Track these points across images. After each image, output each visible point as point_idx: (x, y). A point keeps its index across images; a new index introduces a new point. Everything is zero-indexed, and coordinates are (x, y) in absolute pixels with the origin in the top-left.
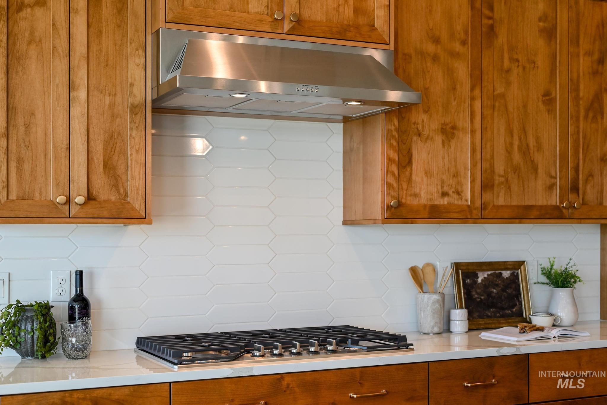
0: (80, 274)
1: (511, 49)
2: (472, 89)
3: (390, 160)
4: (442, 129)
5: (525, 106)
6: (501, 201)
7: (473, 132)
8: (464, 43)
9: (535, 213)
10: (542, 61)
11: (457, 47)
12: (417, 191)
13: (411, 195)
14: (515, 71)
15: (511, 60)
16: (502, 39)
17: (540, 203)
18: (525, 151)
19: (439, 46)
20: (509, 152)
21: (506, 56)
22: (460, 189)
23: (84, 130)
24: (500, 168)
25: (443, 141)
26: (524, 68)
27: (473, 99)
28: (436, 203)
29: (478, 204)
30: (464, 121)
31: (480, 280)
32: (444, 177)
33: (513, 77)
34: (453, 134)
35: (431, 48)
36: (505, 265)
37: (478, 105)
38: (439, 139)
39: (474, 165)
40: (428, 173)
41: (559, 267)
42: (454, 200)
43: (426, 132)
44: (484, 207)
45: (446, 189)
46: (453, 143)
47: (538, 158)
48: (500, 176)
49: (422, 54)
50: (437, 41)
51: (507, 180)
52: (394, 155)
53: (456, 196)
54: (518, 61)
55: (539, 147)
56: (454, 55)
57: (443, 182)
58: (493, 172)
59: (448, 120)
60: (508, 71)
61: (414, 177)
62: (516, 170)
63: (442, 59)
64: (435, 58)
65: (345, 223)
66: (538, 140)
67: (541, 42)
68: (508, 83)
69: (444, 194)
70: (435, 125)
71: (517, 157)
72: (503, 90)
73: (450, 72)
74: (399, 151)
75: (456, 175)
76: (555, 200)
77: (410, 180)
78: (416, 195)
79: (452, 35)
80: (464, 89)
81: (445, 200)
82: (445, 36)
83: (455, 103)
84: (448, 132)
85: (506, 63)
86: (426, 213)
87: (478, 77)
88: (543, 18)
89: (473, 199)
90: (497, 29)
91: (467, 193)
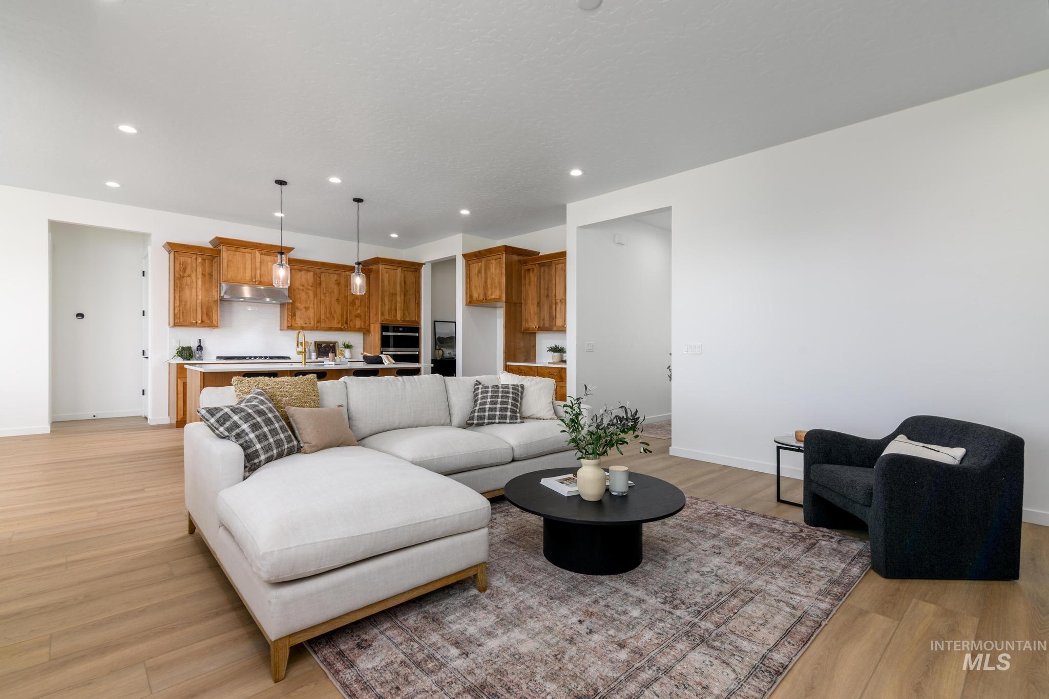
0: (200, 340)
1: (326, 288)
2: (314, 298)
3: (288, 315)
5: (331, 302)
6: (323, 326)
7: (314, 308)
8: (312, 286)
9: (333, 329)
10: (336, 291)
11: (310, 287)
12: (297, 322)
13: (295, 323)
14: (327, 294)
15: (326, 291)
16: (323, 285)
17: (335, 326)
18: (331, 313)
20: (326, 313)
21: (325, 290)
22: (310, 322)
23: (201, 306)
24: (323, 317)
26: (330, 293)
27: (314, 300)
28: (303, 326)
29: (316, 326)
30: (311, 305)
31: (322, 346)
33: (327, 295)
35: (302, 288)
36: (331, 343)
37: (316, 301)
38: (304, 310)
39: (314, 316)
40: (300, 318)
41: (347, 343)
42: (309, 325)
43: (300, 308)
44: (317, 327)
45: (306, 322)
46: (308, 311)
47: (335, 315)
48: (323, 319)
49: (299, 289)
50: (303, 286)
51: (325, 320)
52: (290, 313)
54: (328, 291)
55: (335, 312)
58: (321, 318)
59: (307, 305)
60: (325, 293)
62: (328, 318)
64: (303, 290)
65: (280, 330)
66: (335, 311)
67: (336, 286)
68: (325, 296)
69: (305, 324)
70: (303, 306)
71: (328, 315)
72: (324, 298)
73: (307, 294)
74: (292, 313)
75: (309, 319)
76: (340, 326)
77: (295, 320)
78: (297, 324)
79: (308, 285)
80: (312, 298)
81: (306, 325)
82: (306, 285)
83: (308, 301)
84: (307, 308)
85: (325, 292)
86: (300, 328)
87: (316, 295)
88: (336, 280)
89: (314, 325)
90: (322, 283)
91: (312, 323)
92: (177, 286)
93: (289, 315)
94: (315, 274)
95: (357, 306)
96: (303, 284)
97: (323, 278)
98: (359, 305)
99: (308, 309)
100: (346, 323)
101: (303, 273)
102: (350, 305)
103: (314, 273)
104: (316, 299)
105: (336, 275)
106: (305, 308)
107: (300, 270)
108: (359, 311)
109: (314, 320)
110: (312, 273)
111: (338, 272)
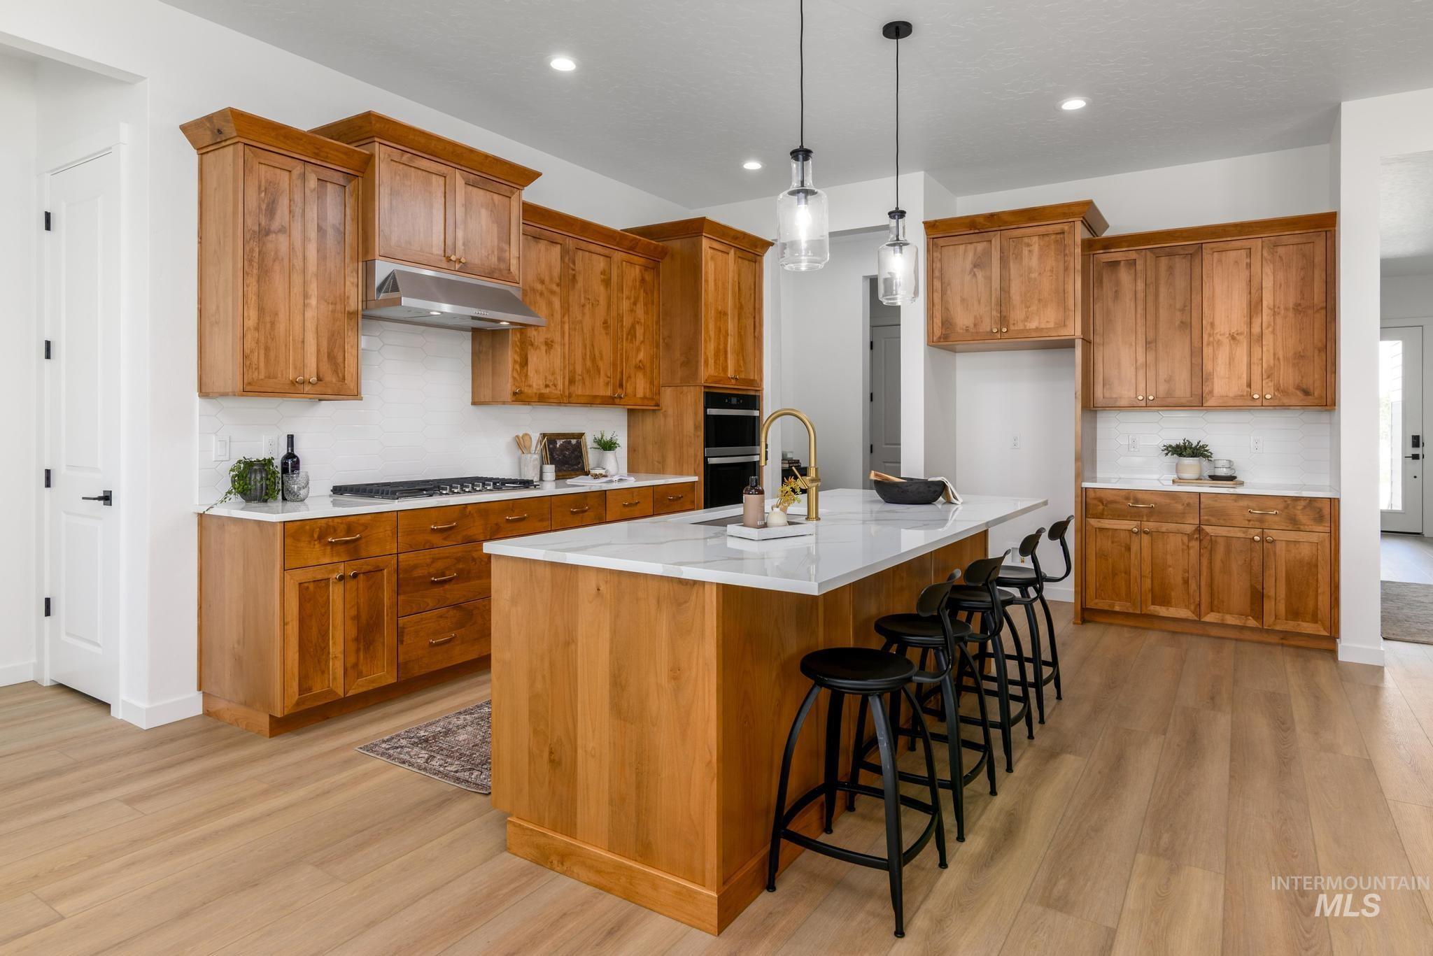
0: (291, 439)
1: (585, 291)
2: (563, 316)
3: (515, 362)
4: (546, 342)
5: (593, 330)
6: (580, 392)
7: (563, 345)
8: (558, 285)
9: (597, 401)
10: (603, 302)
11: (555, 287)
12: (531, 383)
13: (527, 386)
14: (588, 306)
15: (585, 298)
16: (580, 284)
17: (601, 394)
18: (593, 359)
19: (544, 286)
20: (584, 359)
21: (582, 296)
22: (556, 383)
23: (314, 329)
24: (579, 369)
25: (546, 351)
26: (593, 304)
27: (563, 323)
28: (543, 391)
29: (567, 394)
30: (558, 338)
31: (558, 446)
32: (547, 375)
33: (586, 310)
34: (552, 346)
35: (539, 287)
36: (573, 436)
37: (566, 327)
38: (543, 348)
39: (564, 367)
40: (537, 372)
41: (607, 437)
42: (553, 390)
43: (536, 344)
44: (570, 396)
45: (547, 383)
46: (552, 352)
47: (601, 364)
48: (579, 375)
50: (542, 282)
51: (583, 378)
52: (518, 358)
53: (554, 388)
54: (589, 299)
55: (601, 358)
56: (552, 292)
57: (546, 378)
58: (575, 372)
59: (549, 336)
60: (583, 306)
61: (529, 373)
62: (588, 371)
63: (545, 294)
64: (542, 294)
65: (474, 403)
66: (601, 353)
67: (602, 288)
68: (584, 314)
69: (547, 386)
70: (542, 339)
71: (589, 363)
72: (581, 318)
73: (550, 304)
74: (521, 357)
75: (553, 374)
76: (609, 393)
77: (526, 375)
78: (530, 386)
79: (551, 279)
80: (558, 316)
81: (547, 390)
82: (547, 279)
83: (553, 325)
84: (549, 345)
85: (583, 301)
87: (566, 309)
88: (603, 273)
89: (563, 393)
90: (577, 278)
91: (560, 386)
92: (250, 261)
93: (517, 361)
94: (565, 252)
95: (638, 342)
96: (545, 278)
97: (578, 264)
98: (642, 339)
100: (621, 386)
101: (542, 245)
102: (627, 339)
103: (563, 249)
104: (565, 319)
105: (602, 258)
108: (641, 356)
109: (563, 379)
110: (559, 249)
111: (606, 251)
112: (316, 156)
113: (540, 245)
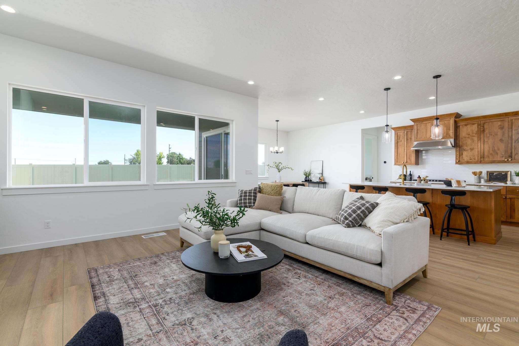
0: (410, 171)
1: (490, 133)
5: (494, 143)
6: (487, 160)
7: (478, 148)
8: (476, 134)
9: (497, 162)
10: (500, 134)
11: (474, 135)
12: (464, 159)
13: (463, 160)
15: (490, 135)
16: (487, 131)
18: (494, 151)
20: (489, 151)
21: (488, 134)
22: (475, 158)
25: (471, 151)
26: (494, 136)
27: (478, 143)
28: (469, 161)
29: (480, 161)
30: (476, 147)
32: (471, 156)
33: (490, 138)
35: (467, 136)
36: (503, 172)
38: (469, 150)
39: (478, 154)
40: (467, 156)
42: (474, 160)
43: (466, 149)
45: (471, 158)
46: (473, 151)
48: (486, 155)
49: (465, 137)
51: (488, 156)
55: (499, 150)
58: (484, 155)
61: (463, 157)
62: (491, 154)
64: (468, 138)
65: (456, 164)
67: (499, 130)
69: (471, 159)
70: (469, 148)
71: (492, 152)
72: (487, 140)
73: (472, 139)
74: (459, 153)
75: (474, 156)
76: (503, 159)
78: (464, 160)
79: (473, 133)
80: (475, 141)
81: (471, 160)
82: (471, 134)
83: (473, 144)
85: (488, 136)
86: (466, 162)
87: (479, 139)
88: (500, 126)
89: (478, 160)
90: (485, 130)
91: (477, 159)
92: (396, 147)
93: (458, 155)
96: (469, 134)
97: (486, 126)
99: (473, 150)
100: (511, 156)
101: (469, 126)
102: (515, 142)
103: (478, 124)
104: (479, 142)
105: (499, 122)
106: (471, 149)
107: (466, 125)
109: (478, 157)
110: (476, 125)
111: (502, 119)
112: (405, 128)
113: (468, 126)
